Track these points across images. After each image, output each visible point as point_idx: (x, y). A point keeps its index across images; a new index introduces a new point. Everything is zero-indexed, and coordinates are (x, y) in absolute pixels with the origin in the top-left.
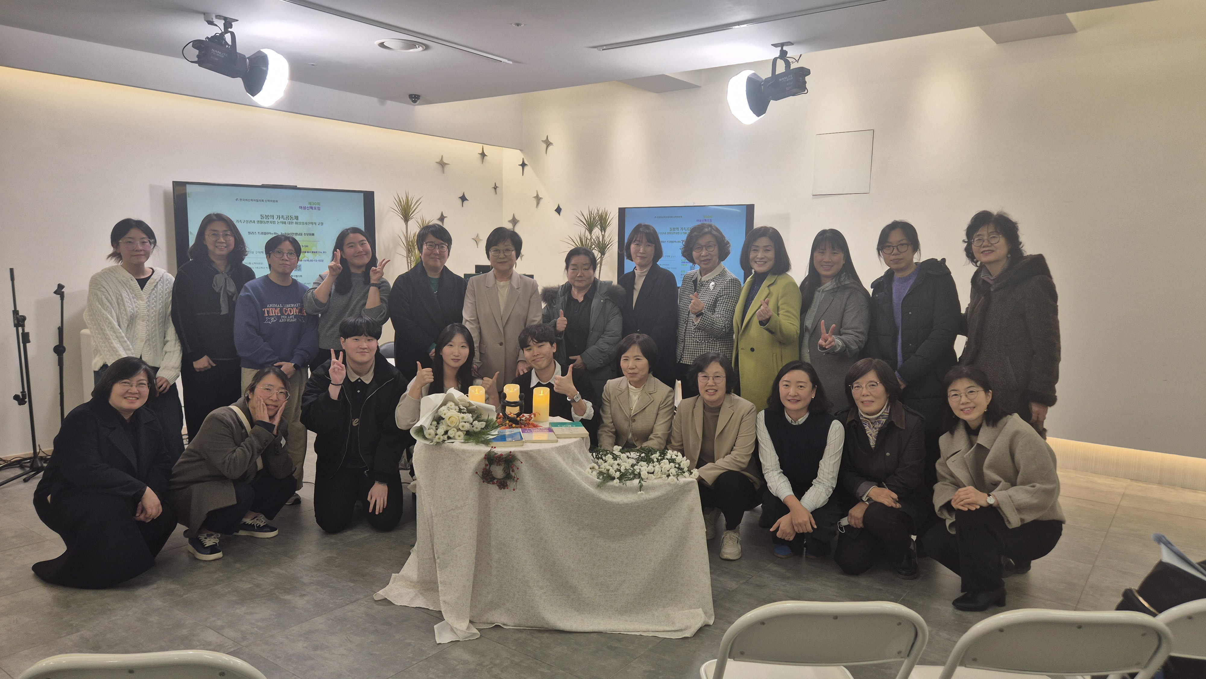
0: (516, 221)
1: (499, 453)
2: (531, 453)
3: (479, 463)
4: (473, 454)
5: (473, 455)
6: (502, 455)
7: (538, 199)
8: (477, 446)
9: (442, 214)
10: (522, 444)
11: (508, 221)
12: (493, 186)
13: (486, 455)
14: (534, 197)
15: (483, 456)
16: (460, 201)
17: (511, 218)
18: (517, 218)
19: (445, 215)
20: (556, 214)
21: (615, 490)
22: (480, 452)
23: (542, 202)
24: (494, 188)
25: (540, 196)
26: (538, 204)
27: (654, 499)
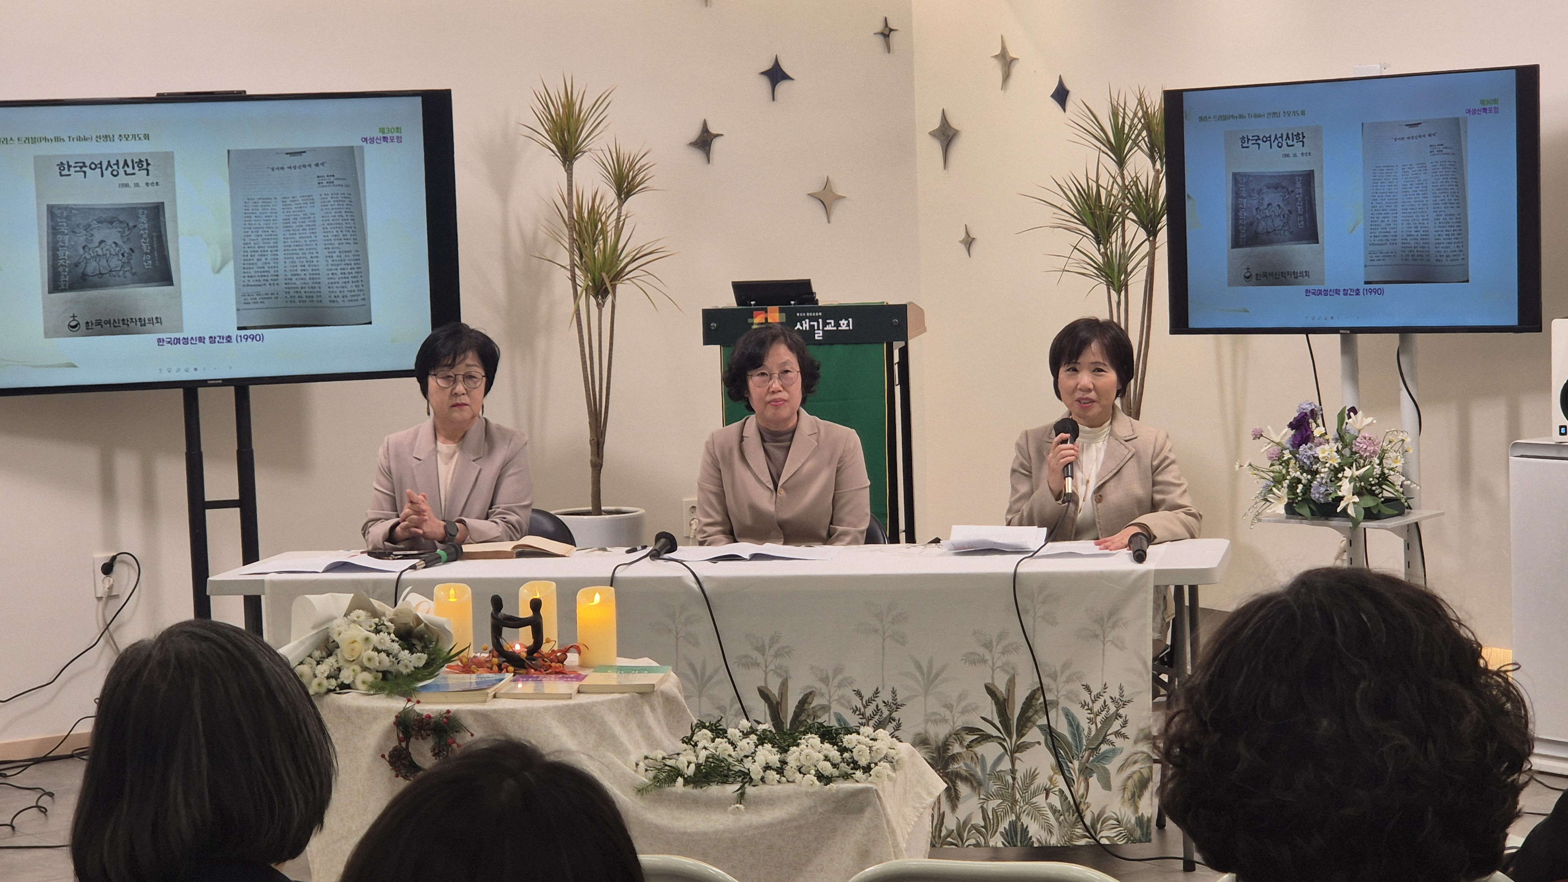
0: (951, 134)
1: (425, 713)
2: (494, 716)
3: (387, 736)
4: (376, 715)
5: (375, 718)
6: (429, 717)
7: (1006, 61)
8: (390, 700)
9: (705, 129)
10: (483, 699)
11: (930, 133)
12: (880, 27)
13: (396, 717)
14: (996, 57)
15: (392, 719)
16: (764, 84)
17: (936, 124)
18: (954, 123)
19: (713, 130)
20: (1055, 106)
21: (682, 802)
22: (388, 711)
23: (1016, 70)
24: (882, 34)
25: (1012, 54)
26: (1006, 77)
27: (771, 825)
